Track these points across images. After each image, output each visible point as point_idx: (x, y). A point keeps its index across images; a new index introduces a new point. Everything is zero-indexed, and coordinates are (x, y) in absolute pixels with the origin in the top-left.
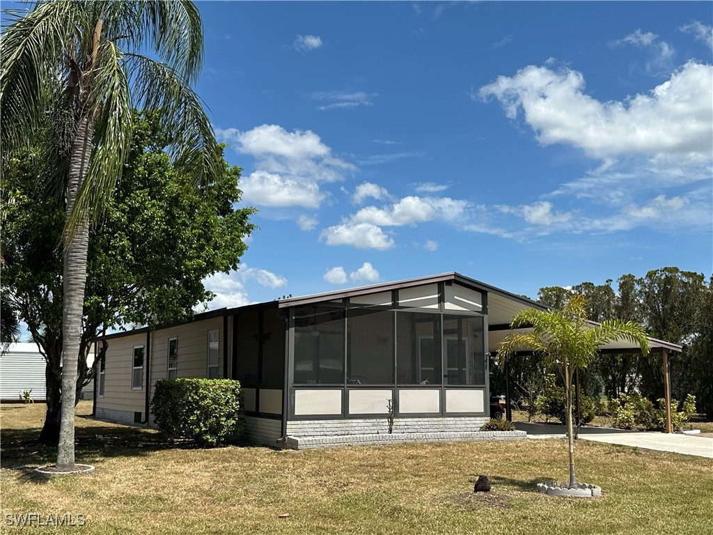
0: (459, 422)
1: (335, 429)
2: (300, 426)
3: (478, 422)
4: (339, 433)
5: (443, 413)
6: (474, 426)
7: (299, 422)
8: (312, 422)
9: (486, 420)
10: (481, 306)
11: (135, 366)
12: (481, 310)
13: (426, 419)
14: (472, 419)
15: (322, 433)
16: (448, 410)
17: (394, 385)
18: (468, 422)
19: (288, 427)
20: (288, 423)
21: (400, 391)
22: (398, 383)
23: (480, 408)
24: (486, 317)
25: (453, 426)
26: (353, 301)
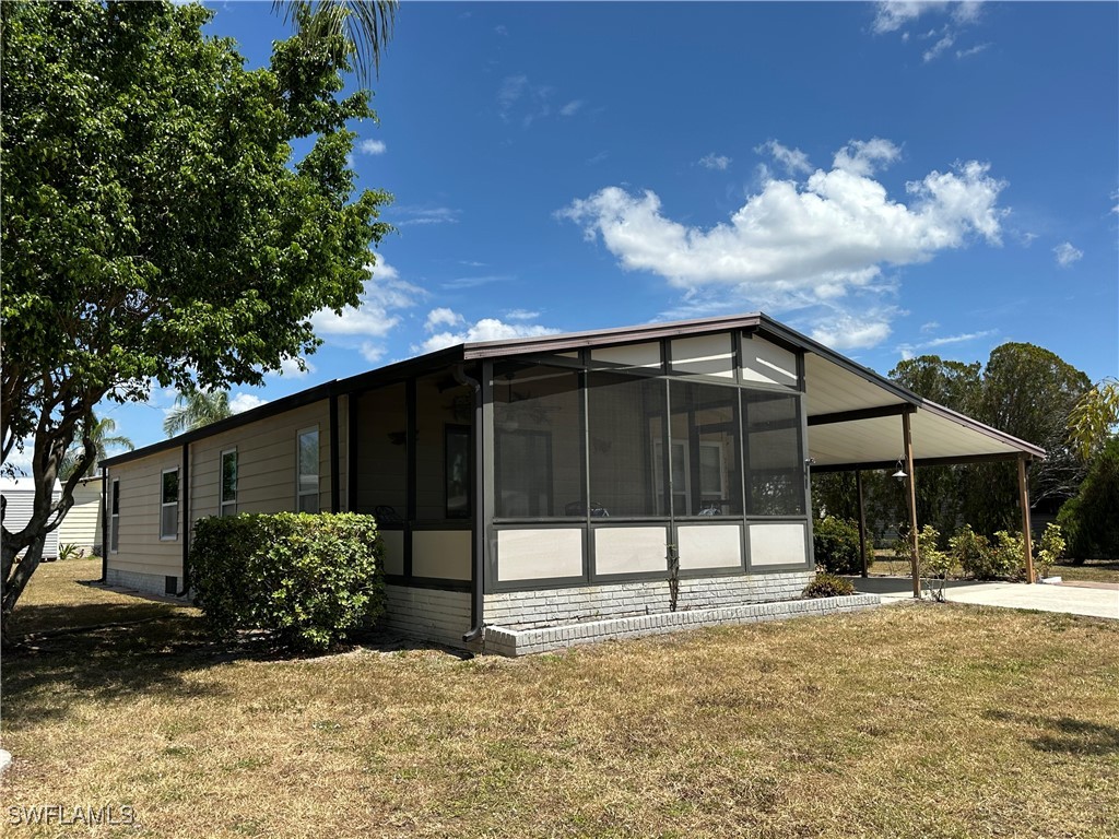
0: (771, 583)
1: (574, 606)
2: (510, 604)
3: (799, 581)
4: (581, 613)
5: (747, 567)
6: (793, 588)
7: (506, 596)
8: (531, 594)
9: (804, 579)
10: (795, 377)
11: (165, 502)
12: (795, 384)
13: (722, 580)
14: (791, 575)
15: (549, 616)
16: (755, 561)
17: (669, 518)
18: (785, 582)
19: (486, 606)
20: (487, 598)
21: (679, 528)
22: (675, 514)
23: (801, 556)
24: (803, 397)
25: (763, 590)
26: (596, 357)
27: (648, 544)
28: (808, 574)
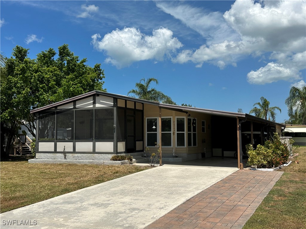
0: (100, 156)
1: (51, 157)
2: (40, 155)
3: (109, 156)
4: (53, 158)
5: (94, 152)
6: (107, 158)
7: (39, 154)
8: (44, 154)
9: (111, 156)
10: (113, 104)
12: (113, 106)
13: (86, 154)
14: (107, 155)
15: (47, 158)
16: (96, 151)
18: (105, 156)
19: (36, 155)
20: (36, 154)
21: (76, 143)
22: (75, 139)
23: (112, 150)
24: (115, 108)
25: (98, 158)
26: (58, 108)
27: (68, 146)
28: (113, 155)
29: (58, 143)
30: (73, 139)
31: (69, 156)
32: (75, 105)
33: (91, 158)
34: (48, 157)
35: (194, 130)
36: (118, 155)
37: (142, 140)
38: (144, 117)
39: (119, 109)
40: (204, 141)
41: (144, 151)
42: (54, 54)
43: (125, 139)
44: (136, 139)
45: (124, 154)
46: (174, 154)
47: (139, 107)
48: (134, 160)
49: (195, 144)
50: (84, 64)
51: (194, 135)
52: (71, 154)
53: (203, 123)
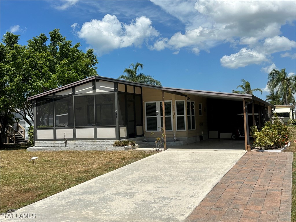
0: (102, 142)
1: (51, 144)
2: (39, 143)
3: (112, 142)
4: (52, 146)
5: (96, 138)
6: (110, 144)
7: (38, 142)
8: (43, 141)
9: (113, 142)
10: (114, 89)
12: (114, 91)
13: (87, 141)
14: (109, 141)
15: (46, 146)
16: (98, 137)
18: (107, 142)
19: (35, 143)
20: (35, 142)
21: (76, 129)
22: (75, 126)
23: (114, 136)
24: (116, 94)
25: (100, 144)
26: (57, 94)
27: (69, 133)
28: (116, 140)
29: (57, 131)
30: (74, 126)
31: (69, 143)
32: (74, 91)
33: (92, 144)
34: (47, 144)
35: (193, 114)
36: (120, 140)
37: (142, 124)
38: (143, 101)
39: (120, 93)
40: (201, 124)
41: (145, 136)
42: (45, 39)
43: (126, 124)
44: (136, 124)
45: (126, 139)
46: (175, 138)
47: (138, 91)
48: (136, 145)
49: (193, 128)
50: (78, 48)
51: (193, 118)
52: (72, 141)
53: (200, 105)
